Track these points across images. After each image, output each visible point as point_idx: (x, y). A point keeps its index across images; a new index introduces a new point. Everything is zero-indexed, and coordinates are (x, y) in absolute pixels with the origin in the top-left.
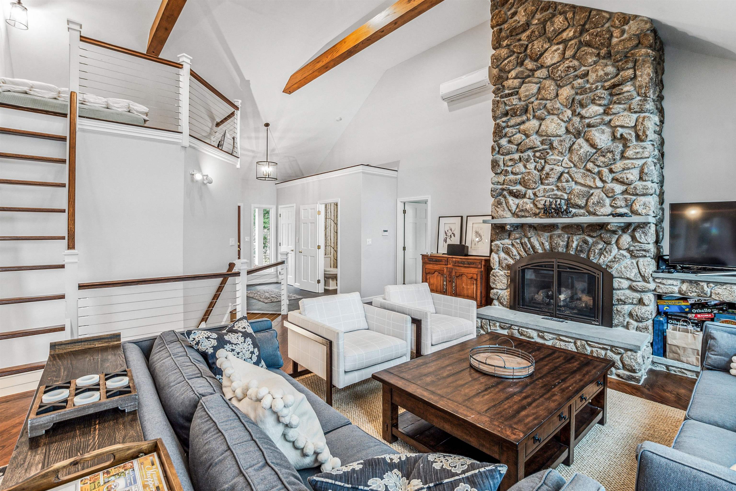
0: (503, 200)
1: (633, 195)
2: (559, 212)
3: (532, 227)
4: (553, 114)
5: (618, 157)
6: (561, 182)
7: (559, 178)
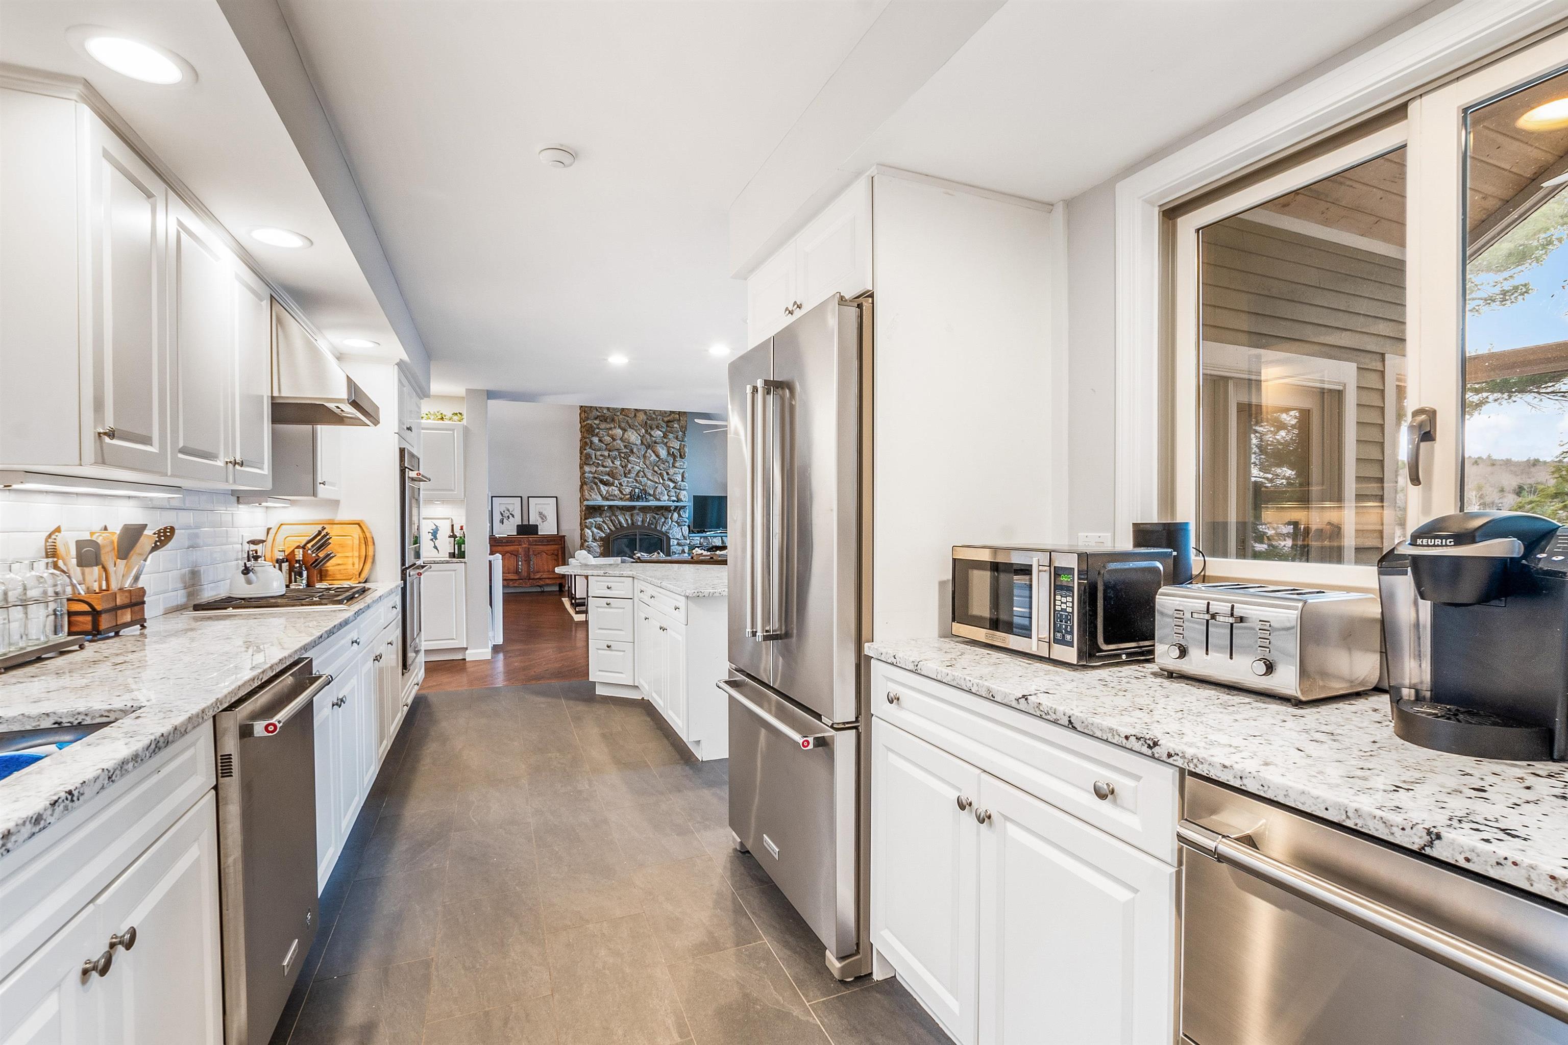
0: (594, 486)
1: (679, 489)
2: (639, 498)
3: (617, 507)
4: (632, 428)
5: (671, 466)
6: (639, 477)
7: (637, 475)
